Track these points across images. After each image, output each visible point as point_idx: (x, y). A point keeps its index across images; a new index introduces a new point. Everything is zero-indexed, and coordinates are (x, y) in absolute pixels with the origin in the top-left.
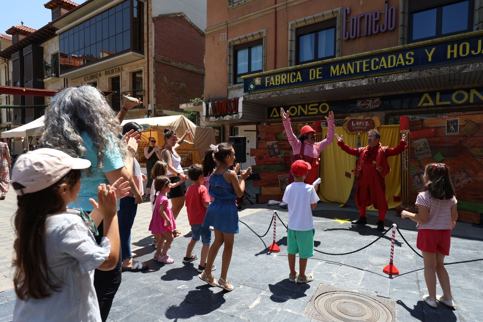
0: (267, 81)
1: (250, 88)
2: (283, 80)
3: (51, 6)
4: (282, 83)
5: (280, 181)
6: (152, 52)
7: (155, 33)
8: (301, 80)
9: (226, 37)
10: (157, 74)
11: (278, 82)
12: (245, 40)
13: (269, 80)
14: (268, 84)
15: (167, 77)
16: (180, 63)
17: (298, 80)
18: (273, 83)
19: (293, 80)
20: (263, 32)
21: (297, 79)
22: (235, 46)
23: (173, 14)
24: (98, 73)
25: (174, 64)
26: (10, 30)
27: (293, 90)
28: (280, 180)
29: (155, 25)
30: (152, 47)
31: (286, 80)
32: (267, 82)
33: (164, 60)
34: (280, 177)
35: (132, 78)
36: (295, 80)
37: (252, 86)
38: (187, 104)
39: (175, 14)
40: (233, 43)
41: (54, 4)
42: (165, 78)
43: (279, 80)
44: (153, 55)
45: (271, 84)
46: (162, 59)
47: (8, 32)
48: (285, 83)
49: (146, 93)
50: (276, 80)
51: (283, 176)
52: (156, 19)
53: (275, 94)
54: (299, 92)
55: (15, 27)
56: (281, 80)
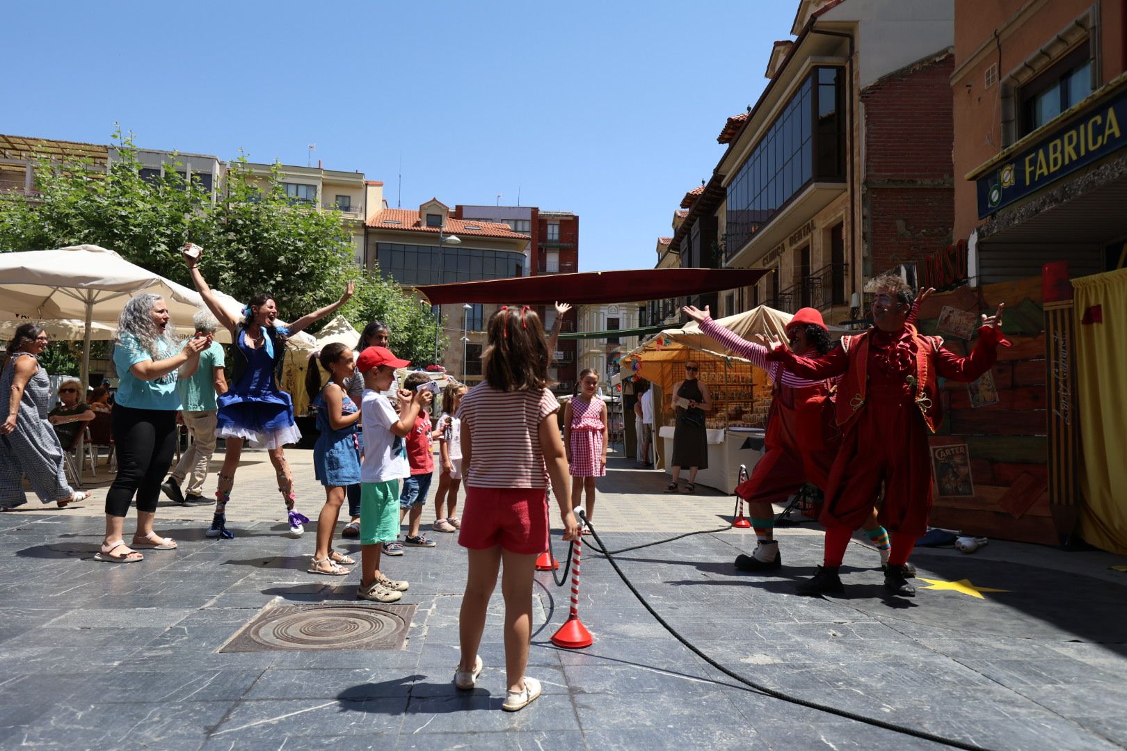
0: (1030, 167)
1: (991, 202)
2: (1069, 149)
3: (726, 136)
4: (1067, 162)
5: (936, 465)
6: (861, 173)
7: (867, 125)
8: (1118, 134)
9: (996, 72)
10: (876, 219)
11: (1056, 160)
12: (1045, 60)
13: (1033, 162)
14: (1033, 174)
15: (905, 220)
16: (945, 176)
17: (1109, 136)
18: (1045, 170)
19: (1095, 143)
20: (1086, 18)
21: (1107, 132)
22: (1023, 90)
23: (921, 62)
24: (780, 245)
25: (927, 183)
26: (684, 200)
27: (1098, 175)
28: (935, 459)
29: (867, 106)
30: (860, 158)
31: (1077, 149)
32: (1028, 170)
33: (894, 181)
34: (935, 450)
35: (829, 242)
36: (1100, 138)
37: (995, 196)
38: (875, 279)
39: (928, 59)
40: (1014, 84)
41: (730, 131)
42: (900, 224)
43: (1058, 155)
44: (863, 176)
45: (1038, 172)
46: (889, 180)
47: (683, 206)
48: (1074, 157)
49: (850, 268)
50: (1052, 157)
51: (944, 450)
52: (870, 92)
53: (1050, 202)
54: (1114, 176)
55: (691, 192)
56: (1062, 152)
